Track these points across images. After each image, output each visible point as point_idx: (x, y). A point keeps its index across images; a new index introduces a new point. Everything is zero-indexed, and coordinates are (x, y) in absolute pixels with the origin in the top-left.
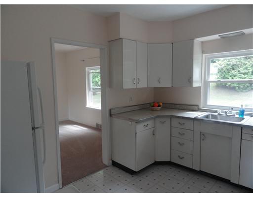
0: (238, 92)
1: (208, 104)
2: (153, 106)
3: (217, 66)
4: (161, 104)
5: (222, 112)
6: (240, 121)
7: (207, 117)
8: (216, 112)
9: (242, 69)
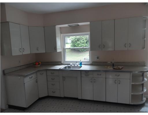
0: (81, 52)
1: (66, 61)
2: (35, 65)
3: (70, 39)
4: (40, 63)
5: (73, 64)
6: (80, 68)
7: (66, 67)
8: (70, 64)
9: (81, 41)
